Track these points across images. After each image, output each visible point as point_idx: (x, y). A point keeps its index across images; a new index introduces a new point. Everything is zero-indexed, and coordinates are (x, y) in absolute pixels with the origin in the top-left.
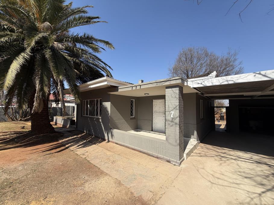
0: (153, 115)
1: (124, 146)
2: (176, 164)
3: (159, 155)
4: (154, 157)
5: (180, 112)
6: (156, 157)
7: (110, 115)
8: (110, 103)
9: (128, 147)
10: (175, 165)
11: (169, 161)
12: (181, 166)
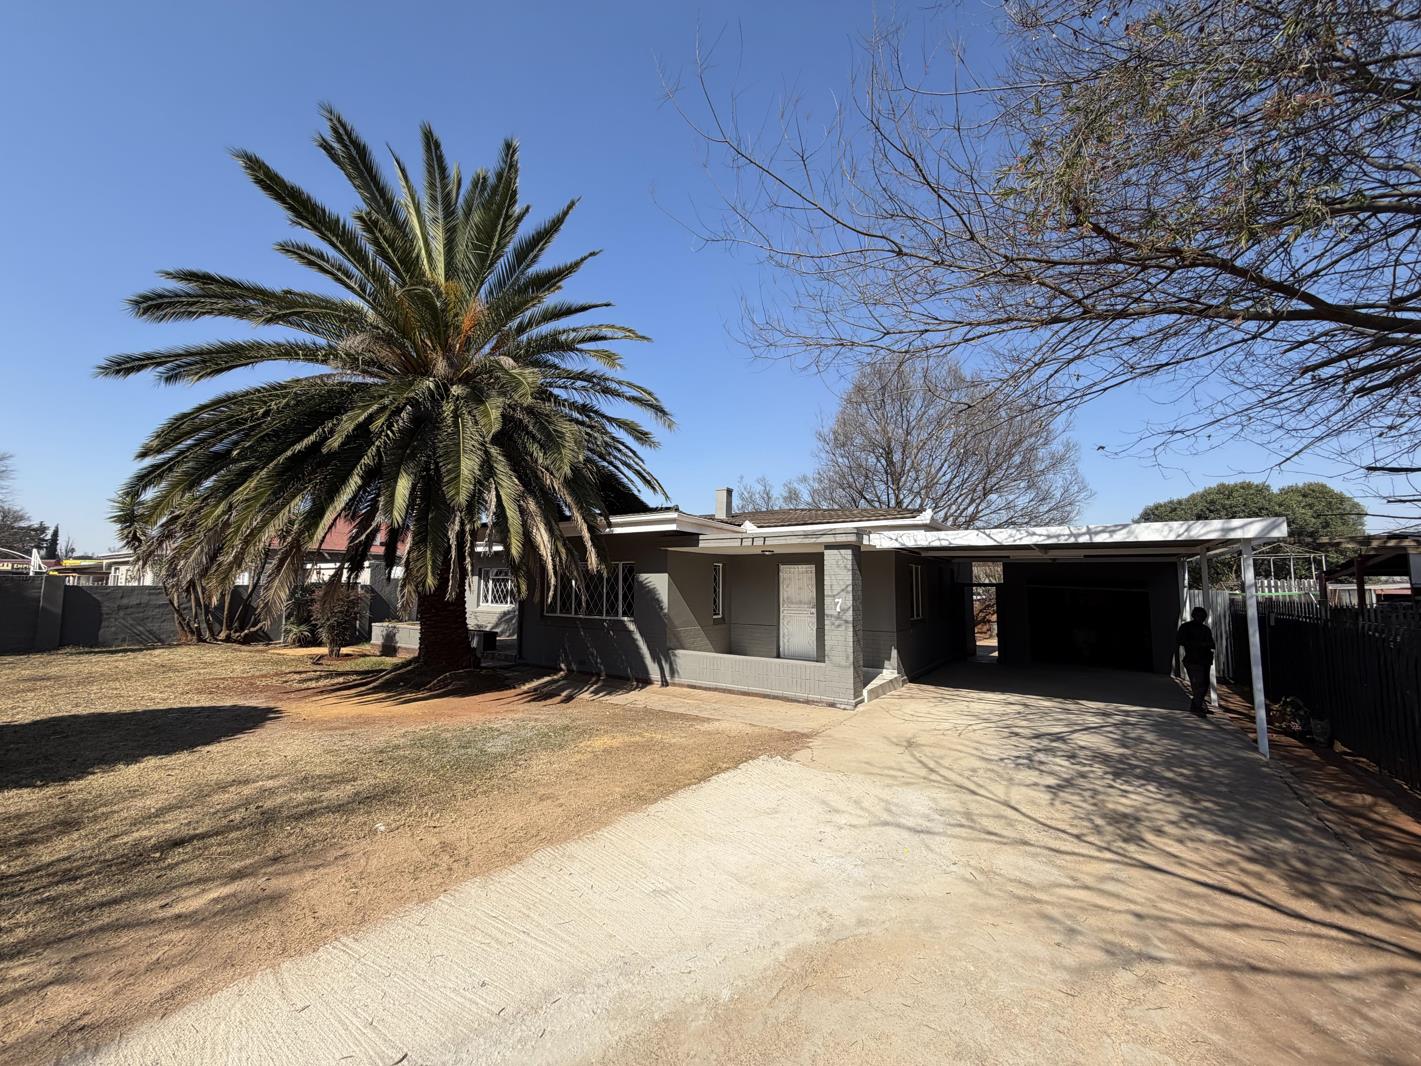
0: (781, 609)
1: (716, 689)
2: (848, 707)
3: (812, 697)
4: (799, 702)
5: (854, 600)
6: (803, 703)
7: (666, 611)
8: (665, 576)
9: (730, 692)
10: (844, 709)
11: (832, 705)
12: (857, 709)
